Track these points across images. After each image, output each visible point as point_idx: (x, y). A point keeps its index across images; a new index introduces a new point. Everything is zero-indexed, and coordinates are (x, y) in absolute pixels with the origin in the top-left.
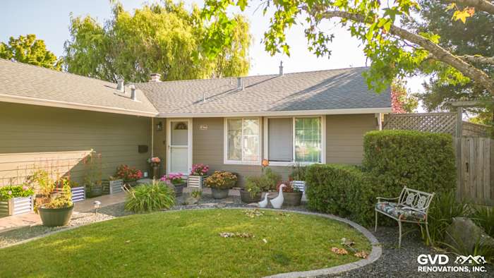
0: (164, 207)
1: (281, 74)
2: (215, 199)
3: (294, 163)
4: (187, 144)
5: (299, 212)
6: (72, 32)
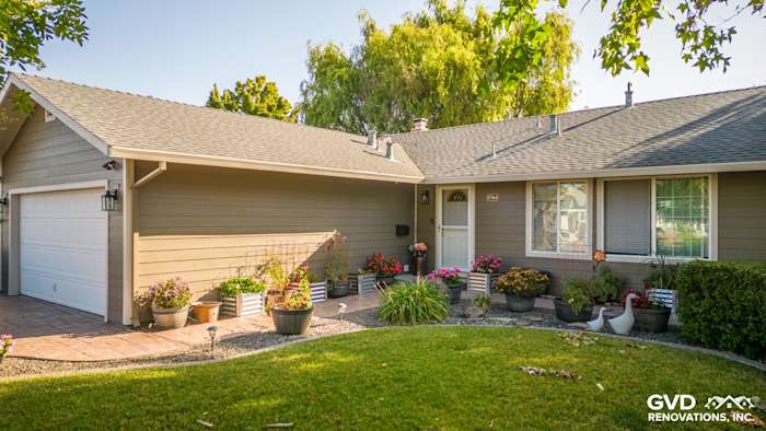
0: (433, 318)
1: (629, 103)
2: (512, 311)
3: (654, 258)
4: (466, 224)
5: (664, 344)
6: (310, 68)
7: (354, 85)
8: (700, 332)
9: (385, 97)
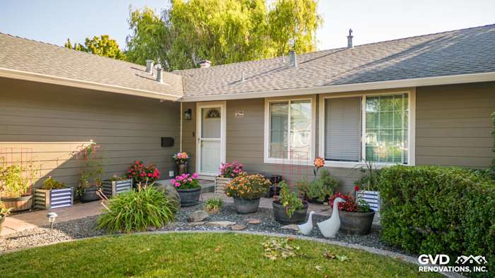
1: (350, 45)
3: (363, 164)
4: (220, 137)
6: (132, 26)
7: (161, 38)
8: (400, 237)
9: (183, 47)
